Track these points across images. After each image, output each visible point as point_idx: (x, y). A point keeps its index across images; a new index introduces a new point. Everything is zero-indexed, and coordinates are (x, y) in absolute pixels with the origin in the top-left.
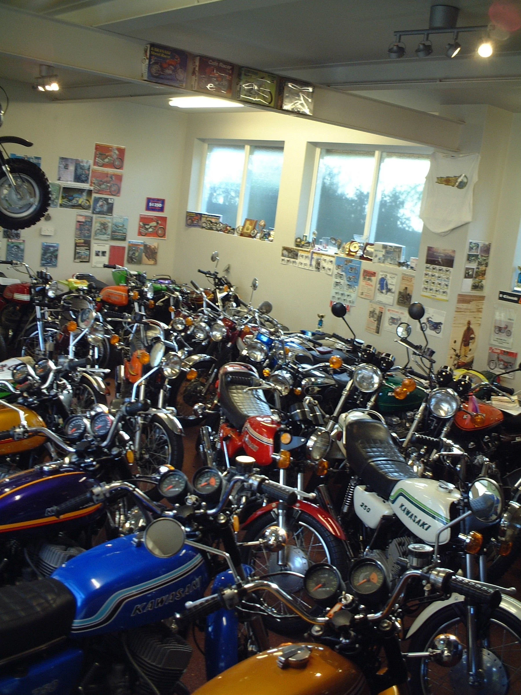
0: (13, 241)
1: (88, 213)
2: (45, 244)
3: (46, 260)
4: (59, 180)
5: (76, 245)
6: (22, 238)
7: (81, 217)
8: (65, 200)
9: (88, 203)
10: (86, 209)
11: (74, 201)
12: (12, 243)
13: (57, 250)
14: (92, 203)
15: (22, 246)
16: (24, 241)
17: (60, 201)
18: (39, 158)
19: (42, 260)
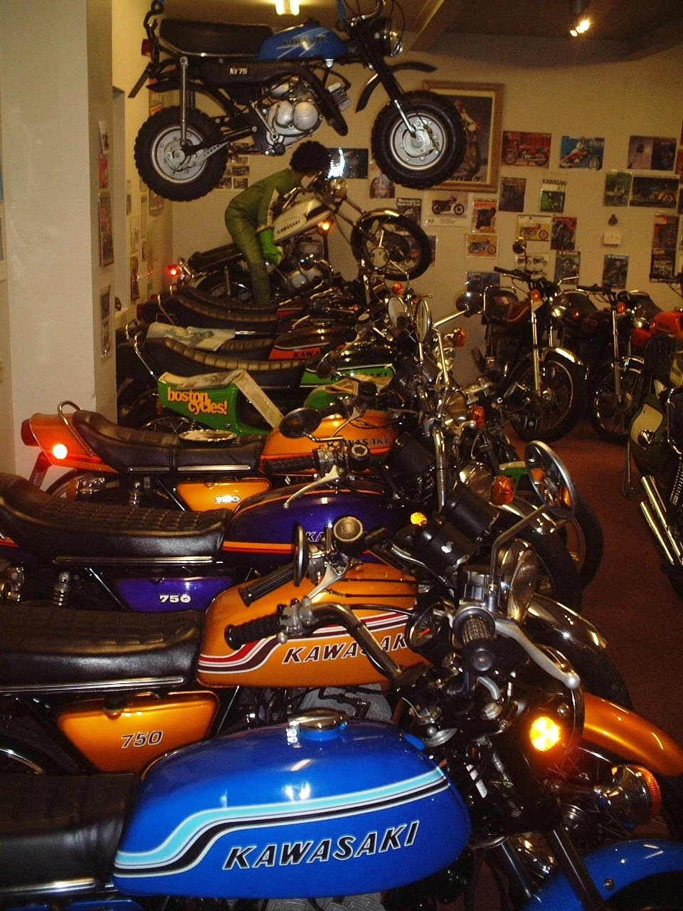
0: (564, 253)
1: (673, 212)
2: (610, 257)
3: (609, 278)
4: (630, 167)
5: (654, 258)
6: (575, 250)
7: (662, 219)
8: (638, 195)
9: (672, 199)
10: (670, 207)
11: (652, 197)
12: (563, 255)
13: (626, 265)
14: (677, 199)
15: (576, 261)
16: (579, 253)
17: (630, 197)
18: (602, 140)
19: (604, 279)
